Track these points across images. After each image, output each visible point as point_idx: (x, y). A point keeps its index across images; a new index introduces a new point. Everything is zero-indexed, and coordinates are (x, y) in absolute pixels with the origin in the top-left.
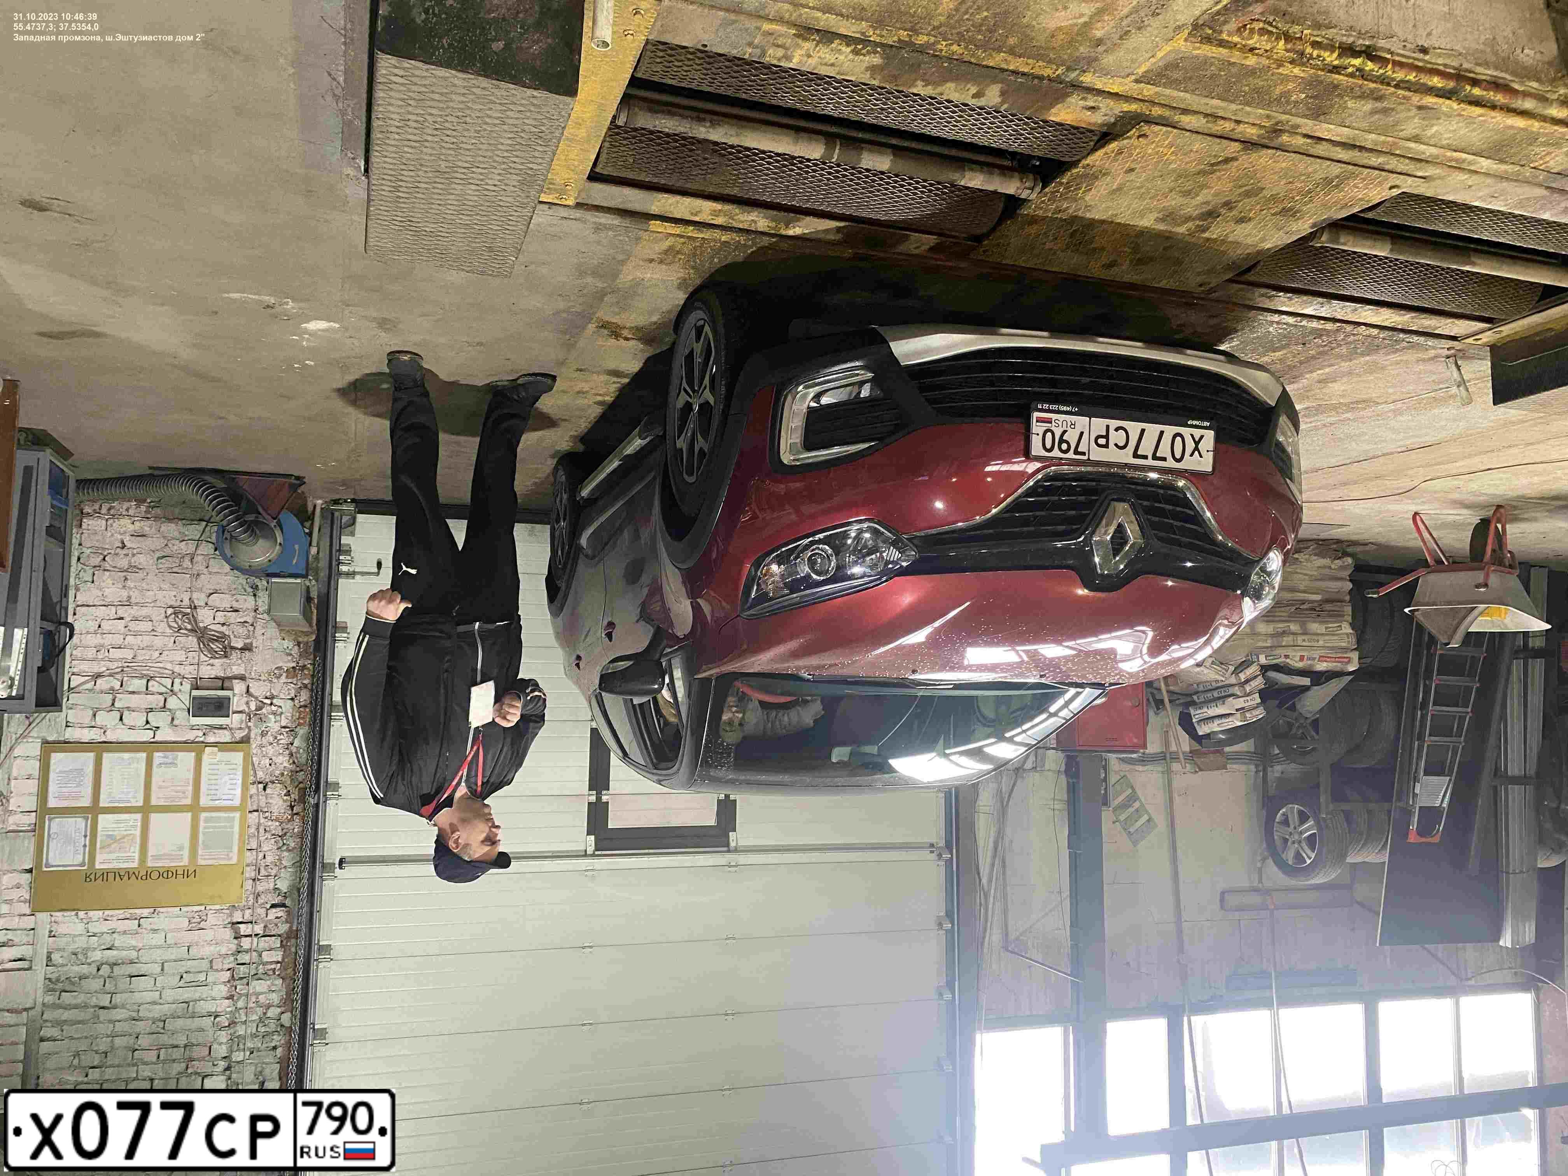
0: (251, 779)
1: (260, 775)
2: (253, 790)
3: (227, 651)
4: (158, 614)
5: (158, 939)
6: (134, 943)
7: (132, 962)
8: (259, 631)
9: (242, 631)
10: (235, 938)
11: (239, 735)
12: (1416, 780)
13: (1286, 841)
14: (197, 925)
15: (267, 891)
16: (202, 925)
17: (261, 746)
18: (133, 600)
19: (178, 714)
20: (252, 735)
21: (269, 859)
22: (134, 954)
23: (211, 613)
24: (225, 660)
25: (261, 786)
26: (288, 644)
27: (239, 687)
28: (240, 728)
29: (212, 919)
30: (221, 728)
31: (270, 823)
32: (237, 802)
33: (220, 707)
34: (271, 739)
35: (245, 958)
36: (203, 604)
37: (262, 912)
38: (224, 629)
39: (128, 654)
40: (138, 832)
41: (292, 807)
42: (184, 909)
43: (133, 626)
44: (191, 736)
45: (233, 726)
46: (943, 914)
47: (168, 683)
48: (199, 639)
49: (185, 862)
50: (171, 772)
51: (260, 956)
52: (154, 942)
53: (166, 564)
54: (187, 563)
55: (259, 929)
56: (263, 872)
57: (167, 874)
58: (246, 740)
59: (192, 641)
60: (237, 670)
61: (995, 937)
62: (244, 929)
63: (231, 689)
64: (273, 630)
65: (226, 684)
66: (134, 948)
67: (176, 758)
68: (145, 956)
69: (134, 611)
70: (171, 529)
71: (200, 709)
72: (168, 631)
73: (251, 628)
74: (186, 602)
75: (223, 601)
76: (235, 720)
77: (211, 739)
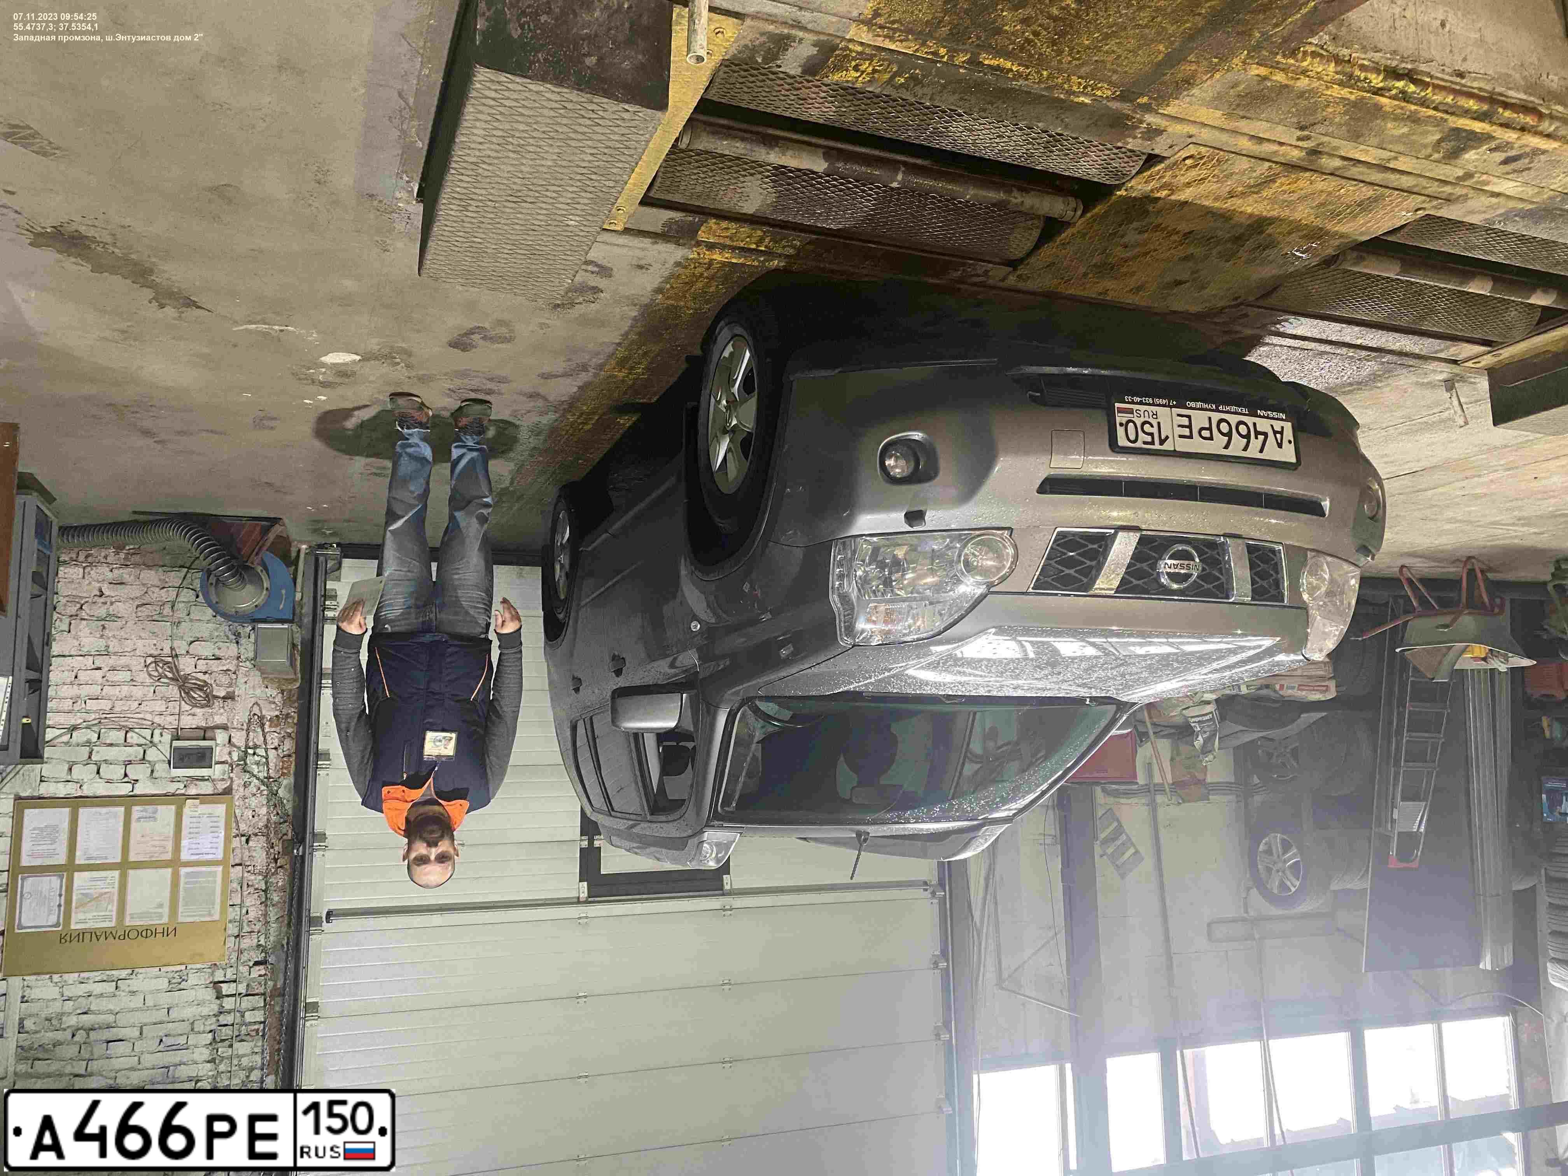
0: (234, 831)
1: (243, 827)
2: (236, 843)
3: (209, 699)
4: (137, 664)
5: (137, 1002)
6: (111, 1007)
7: (109, 1027)
8: (241, 679)
9: (225, 680)
10: (217, 998)
11: (221, 786)
12: (1393, 806)
13: (1269, 870)
14: (177, 985)
15: (250, 948)
16: (184, 985)
17: (245, 798)
18: (111, 649)
19: (157, 767)
20: (235, 787)
21: (252, 915)
22: (111, 1018)
23: (192, 661)
24: (207, 709)
25: (244, 839)
26: (272, 692)
27: (221, 737)
28: (223, 780)
29: (193, 980)
30: (203, 779)
31: (253, 877)
32: (220, 856)
33: (202, 758)
34: (255, 790)
35: (228, 1019)
36: (184, 652)
37: (244, 969)
38: (205, 677)
39: (105, 705)
40: (116, 890)
41: (276, 860)
42: (164, 969)
43: (111, 676)
44: (172, 788)
45: (216, 777)
46: (938, 953)
47: (147, 733)
48: (180, 687)
49: (165, 920)
50: (148, 825)
51: (243, 1016)
52: (132, 1005)
53: (145, 611)
54: (167, 610)
55: (242, 988)
56: (246, 929)
57: (147, 933)
58: (228, 791)
59: (173, 691)
60: (219, 720)
61: (989, 974)
62: (226, 989)
63: (213, 739)
64: (256, 678)
65: (209, 734)
66: (111, 1012)
67: (155, 812)
68: (122, 1019)
69: (112, 661)
70: (151, 576)
71: (182, 759)
72: (148, 681)
73: (234, 676)
74: (167, 651)
75: (205, 649)
76: (217, 771)
77: (192, 791)
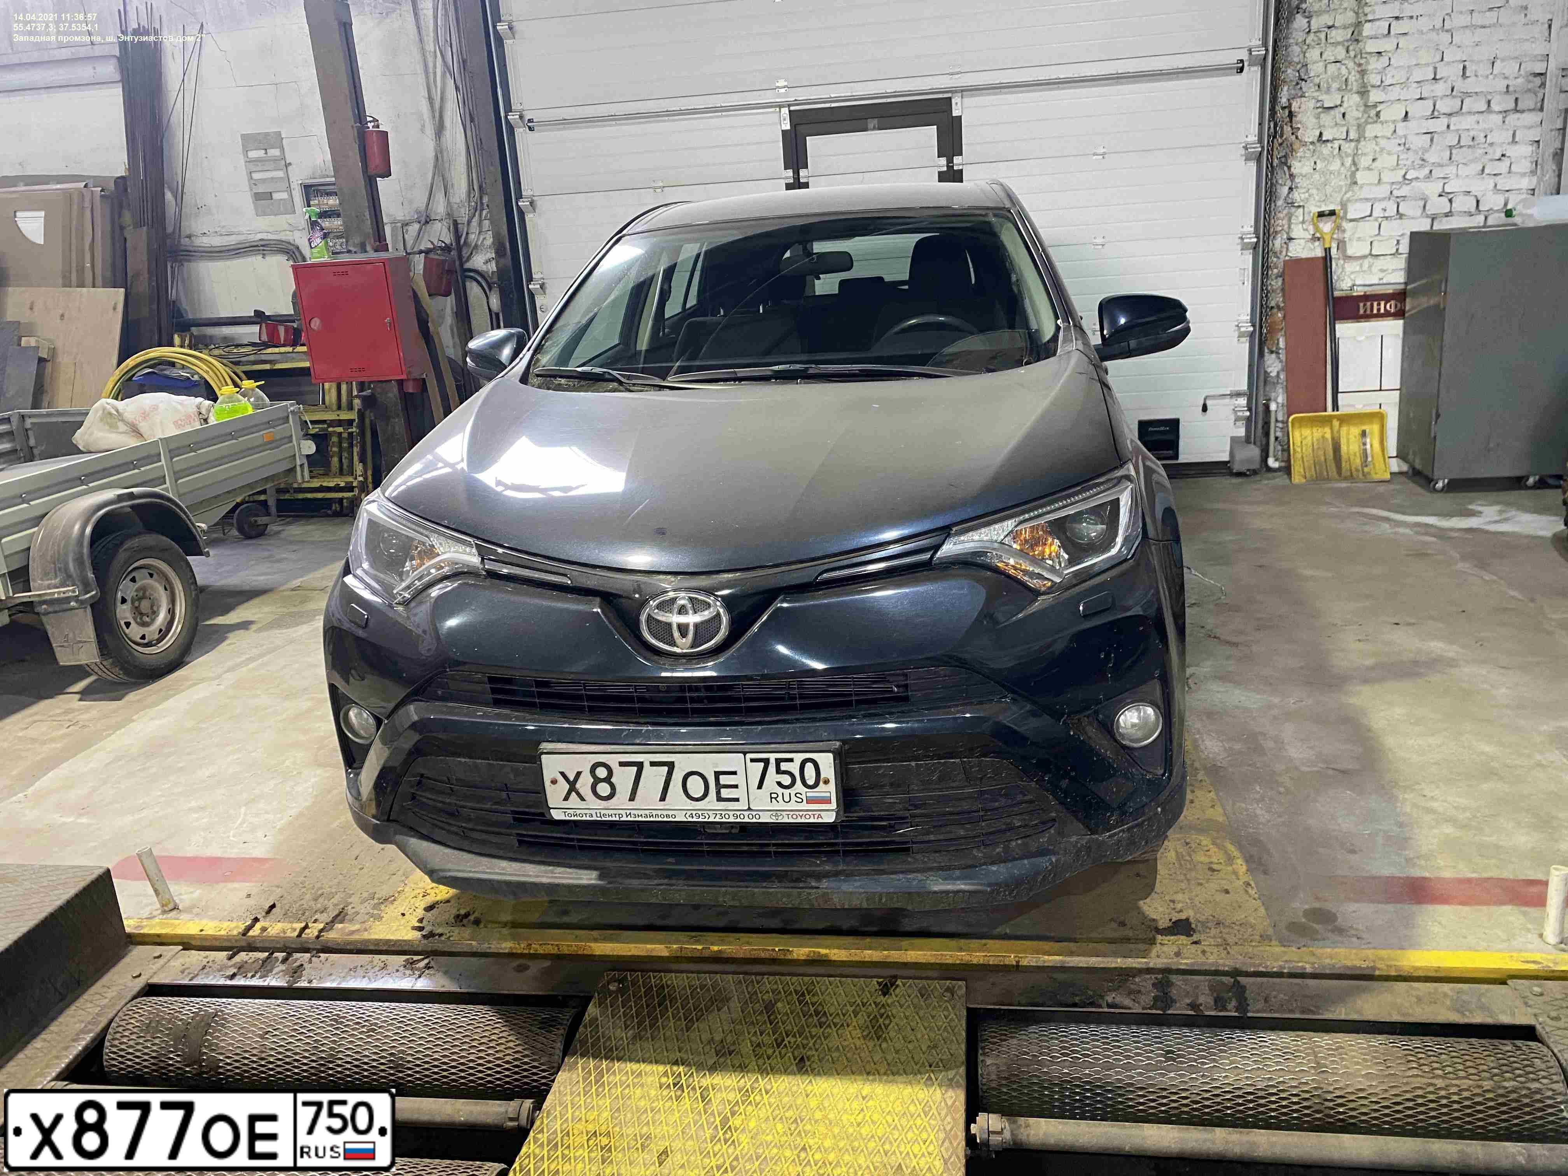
41: (1291, 115)
